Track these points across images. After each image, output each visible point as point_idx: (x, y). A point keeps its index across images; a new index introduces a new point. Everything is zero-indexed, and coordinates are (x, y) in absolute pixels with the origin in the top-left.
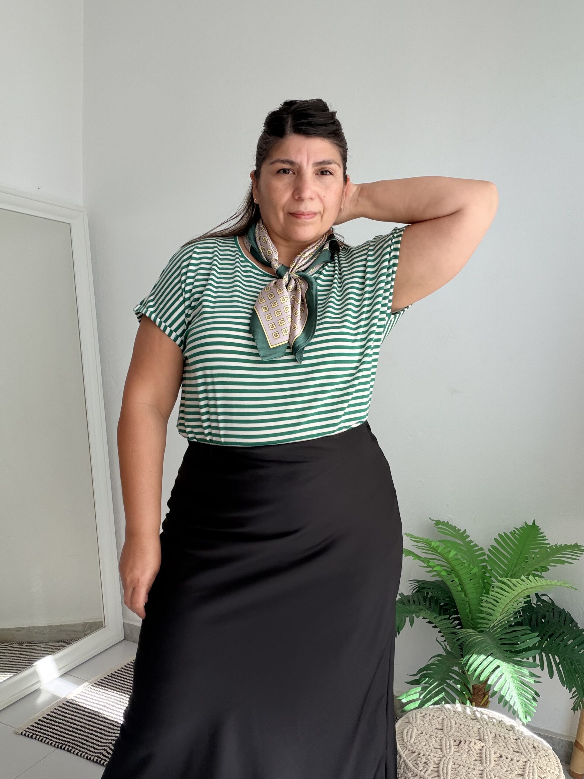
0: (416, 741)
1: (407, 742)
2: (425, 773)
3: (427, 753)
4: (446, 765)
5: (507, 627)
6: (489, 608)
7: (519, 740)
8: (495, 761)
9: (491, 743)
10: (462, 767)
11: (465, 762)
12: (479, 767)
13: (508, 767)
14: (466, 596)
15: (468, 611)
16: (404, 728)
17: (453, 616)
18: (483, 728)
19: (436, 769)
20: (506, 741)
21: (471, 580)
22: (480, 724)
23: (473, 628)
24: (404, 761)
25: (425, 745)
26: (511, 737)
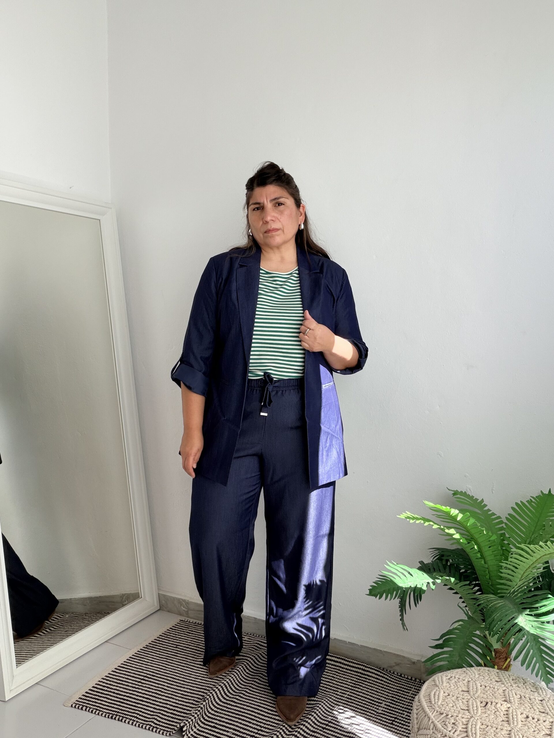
0: (443, 703)
1: (435, 704)
2: (454, 733)
3: (455, 714)
4: (474, 726)
5: (526, 592)
6: (508, 574)
7: (544, 701)
8: (522, 721)
9: (517, 704)
10: (490, 727)
11: (493, 723)
12: (506, 727)
13: (535, 727)
14: (485, 563)
15: (488, 577)
16: (432, 691)
17: (474, 583)
18: (508, 690)
19: (465, 730)
20: (532, 702)
21: (490, 547)
22: (505, 686)
23: (493, 594)
24: (432, 722)
25: (453, 706)
26: (536, 698)
